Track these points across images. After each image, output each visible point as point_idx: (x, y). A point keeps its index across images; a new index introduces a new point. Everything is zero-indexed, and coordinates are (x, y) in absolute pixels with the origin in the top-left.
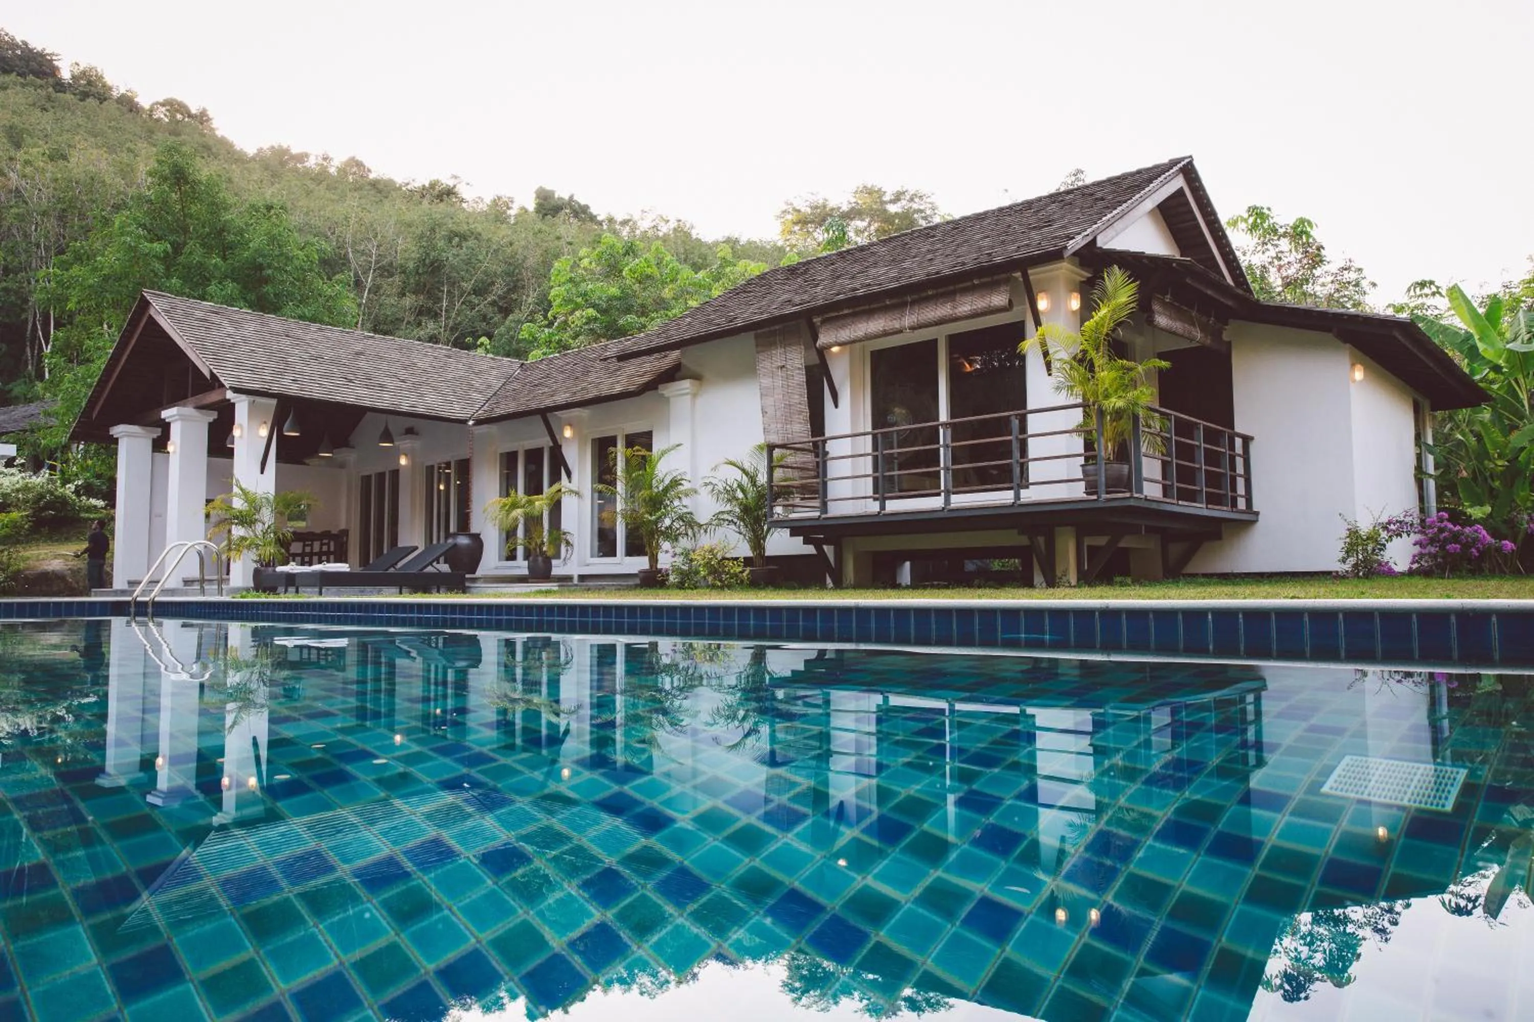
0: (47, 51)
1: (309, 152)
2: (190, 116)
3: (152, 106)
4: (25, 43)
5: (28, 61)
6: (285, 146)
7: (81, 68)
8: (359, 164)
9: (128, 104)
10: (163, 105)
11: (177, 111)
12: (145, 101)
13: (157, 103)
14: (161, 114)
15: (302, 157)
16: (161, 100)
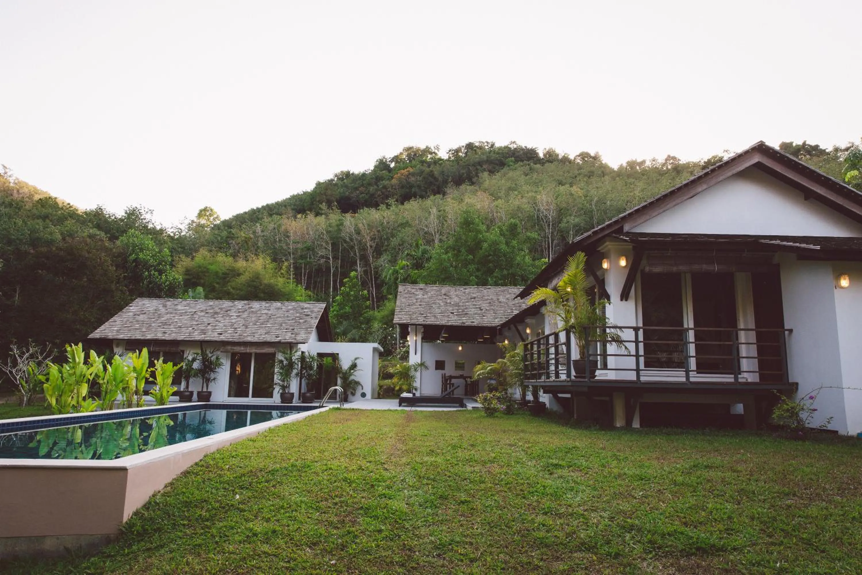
0: (534, 148)
1: (645, 159)
2: (591, 157)
3: (575, 158)
4: (526, 147)
5: (526, 154)
6: (634, 159)
7: (547, 150)
8: (674, 158)
9: (565, 160)
10: (579, 156)
11: (585, 157)
12: (572, 157)
13: (577, 156)
14: (579, 161)
15: (644, 162)
16: (578, 154)
